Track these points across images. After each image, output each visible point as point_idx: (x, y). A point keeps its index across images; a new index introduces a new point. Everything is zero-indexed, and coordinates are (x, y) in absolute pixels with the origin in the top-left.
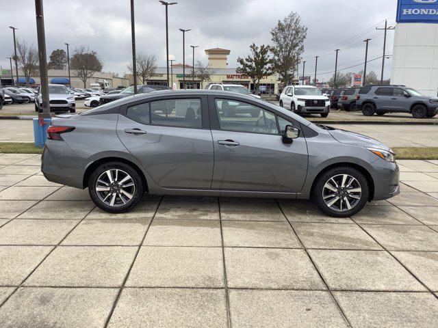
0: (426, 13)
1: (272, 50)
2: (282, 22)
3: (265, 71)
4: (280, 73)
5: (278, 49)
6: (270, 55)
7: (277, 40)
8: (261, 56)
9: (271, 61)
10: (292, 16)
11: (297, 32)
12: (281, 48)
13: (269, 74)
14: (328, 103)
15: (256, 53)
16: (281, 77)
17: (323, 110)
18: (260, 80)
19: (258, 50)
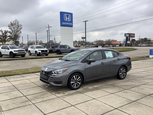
0: (68, 24)
1: (9, 32)
2: (12, 22)
3: (7, 40)
4: (13, 40)
5: (12, 32)
6: (8, 34)
7: (11, 29)
8: (5, 34)
9: (9, 36)
10: (16, 20)
11: (18, 26)
12: (13, 31)
13: (9, 41)
14: (48, 51)
15: (3, 33)
16: (14, 42)
17: (47, 53)
18: (5, 43)
19: (4, 32)
